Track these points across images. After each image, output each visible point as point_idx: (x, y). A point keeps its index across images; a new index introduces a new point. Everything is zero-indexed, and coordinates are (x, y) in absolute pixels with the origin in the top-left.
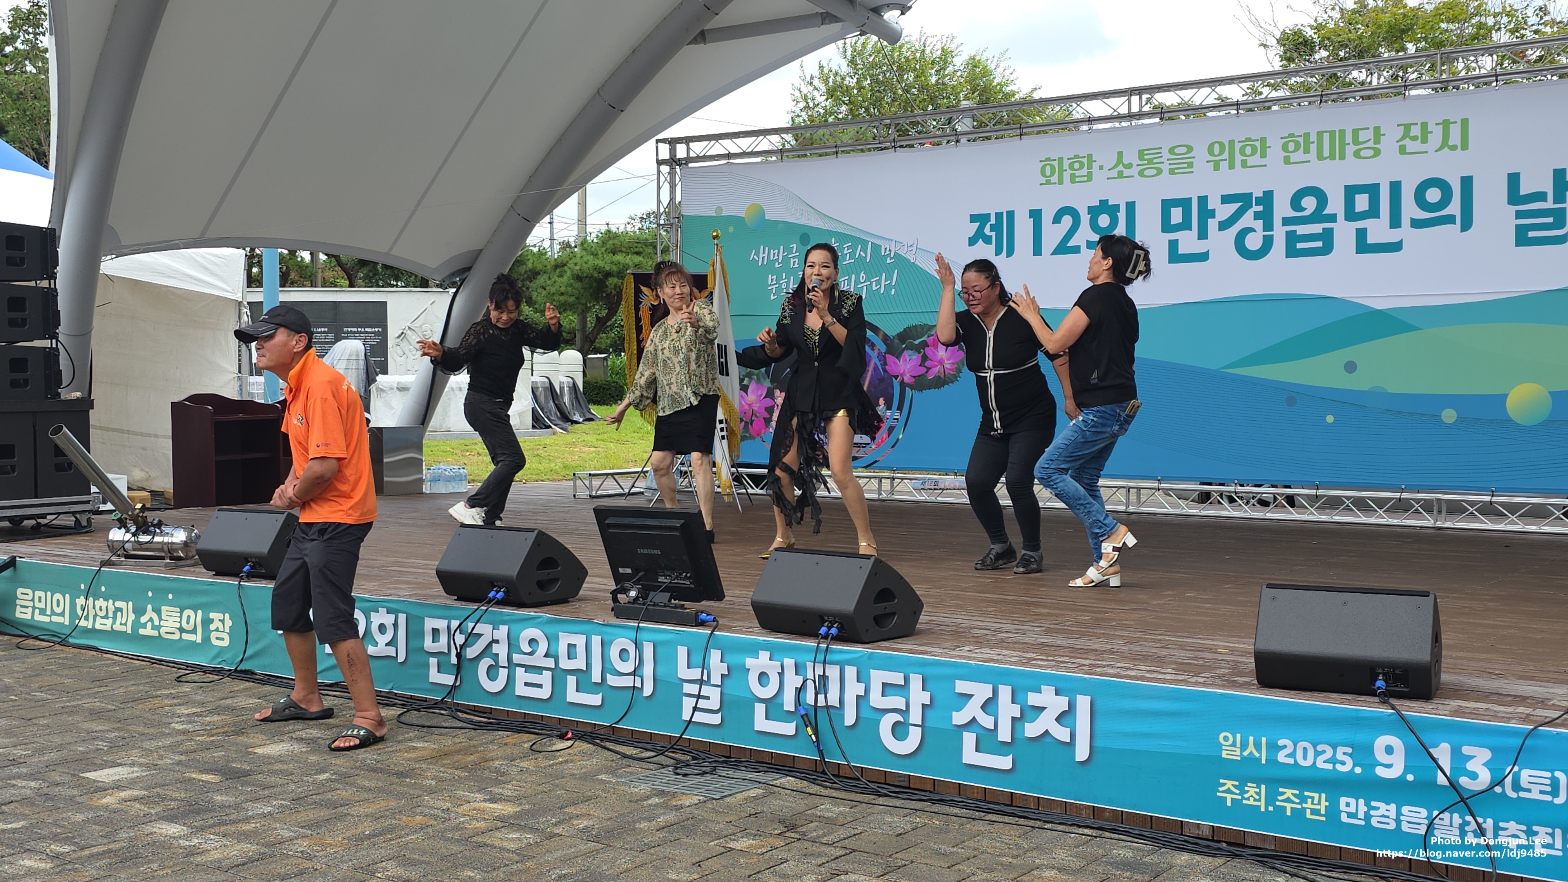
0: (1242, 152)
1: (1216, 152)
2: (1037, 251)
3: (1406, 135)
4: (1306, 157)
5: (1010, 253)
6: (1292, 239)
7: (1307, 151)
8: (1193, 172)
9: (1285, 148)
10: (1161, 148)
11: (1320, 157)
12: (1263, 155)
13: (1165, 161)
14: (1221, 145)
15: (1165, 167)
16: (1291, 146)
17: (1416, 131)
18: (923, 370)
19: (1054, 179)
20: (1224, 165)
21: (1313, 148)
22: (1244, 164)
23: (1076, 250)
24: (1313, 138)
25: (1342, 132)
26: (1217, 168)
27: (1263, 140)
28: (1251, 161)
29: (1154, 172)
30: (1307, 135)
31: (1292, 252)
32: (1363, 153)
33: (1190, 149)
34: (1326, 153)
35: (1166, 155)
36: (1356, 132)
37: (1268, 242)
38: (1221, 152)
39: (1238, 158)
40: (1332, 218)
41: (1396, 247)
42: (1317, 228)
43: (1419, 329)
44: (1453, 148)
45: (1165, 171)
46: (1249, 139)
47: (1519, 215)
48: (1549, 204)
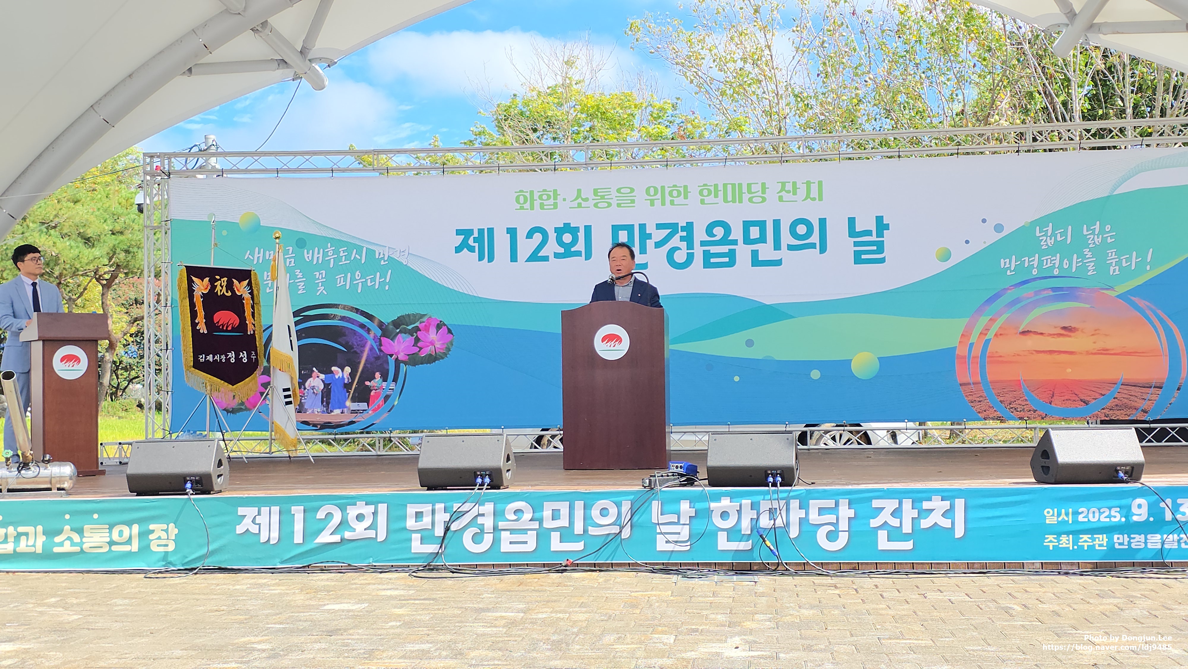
0: (671, 194)
1: (652, 193)
2: (514, 258)
3: (783, 189)
4: (716, 200)
5: (491, 259)
6: (707, 255)
7: (716, 196)
8: (634, 206)
9: (701, 193)
10: (610, 189)
11: (726, 201)
12: (686, 197)
13: (614, 198)
14: (656, 189)
15: (614, 202)
16: (705, 192)
17: (789, 187)
18: (416, 350)
19: (527, 205)
20: (658, 203)
21: (721, 194)
22: (672, 203)
23: (546, 259)
24: (721, 187)
25: (740, 185)
26: (652, 204)
27: (685, 187)
28: (677, 201)
29: (606, 205)
30: (716, 186)
31: (708, 264)
32: (754, 200)
33: (632, 190)
34: (730, 198)
35: (614, 193)
36: (749, 185)
37: (690, 256)
38: (656, 193)
39: (668, 198)
40: (735, 242)
41: (778, 263)
42: (725, 249)
43: (793, 317)
44: (814, 199)
45: (614, 205)
46: (675, 186)
47: (856, 244)
48: (874, 238)
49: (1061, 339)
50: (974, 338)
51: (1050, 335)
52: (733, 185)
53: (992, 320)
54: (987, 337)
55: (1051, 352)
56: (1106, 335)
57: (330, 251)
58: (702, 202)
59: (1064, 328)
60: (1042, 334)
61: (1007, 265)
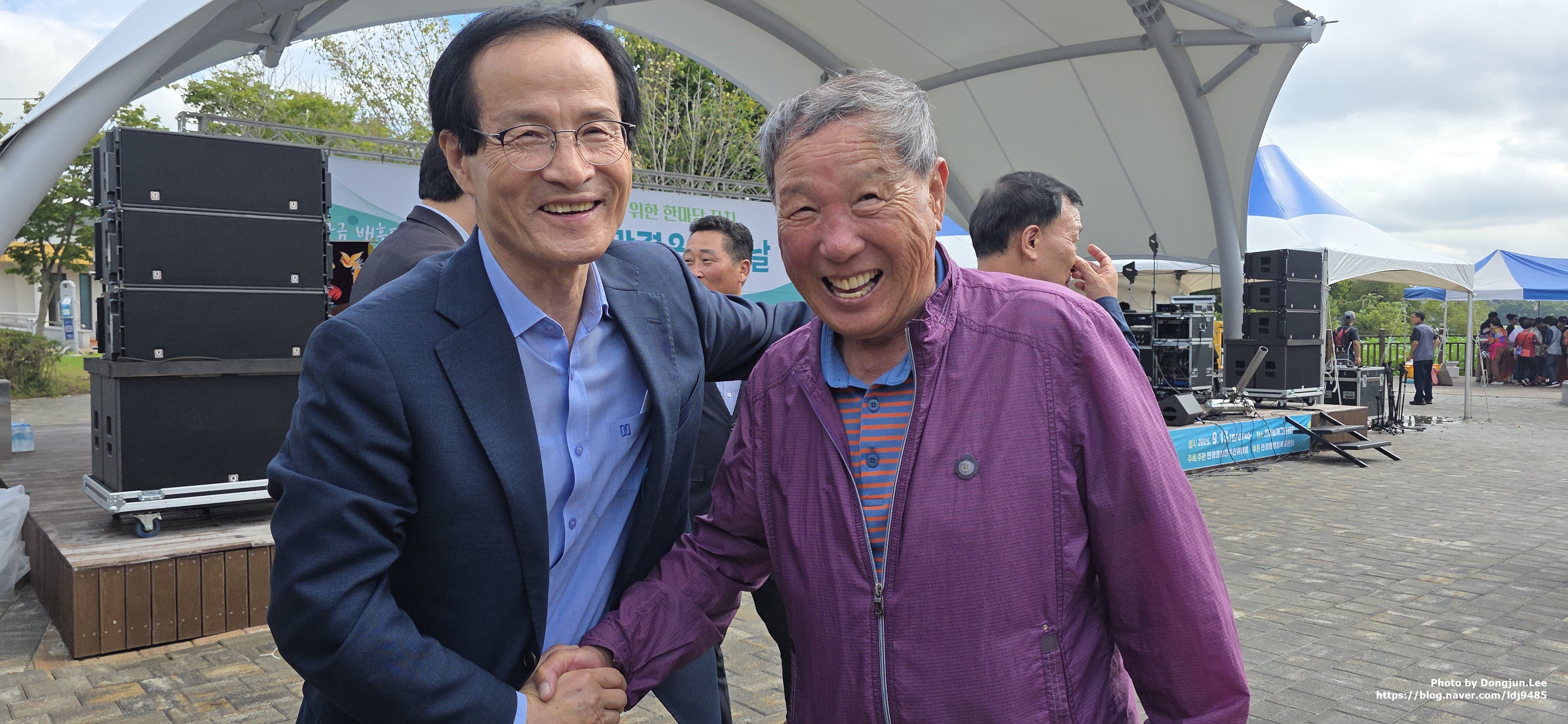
0: (646, 209)
4: (674, 218)
7: (674, 215)
9: (665, 211)
11: (680, 219)
12: (656, 214)
14: (636, 205)
16: (668, 212)
20: (638, 215)
21: (677, 214)
22: (647, 216)
24: (677, 209)
25: (689, 209)
26: (635, 217)
27: (655, 206)
28: (650, 215)
30: (674, 207)
34: (683, 218)
36: (694, 210)
39: (644, 213)
46: (648, 204)
48: (762, 255)
52: (685, 208)
57: (381, 229)
58: (666, 218)
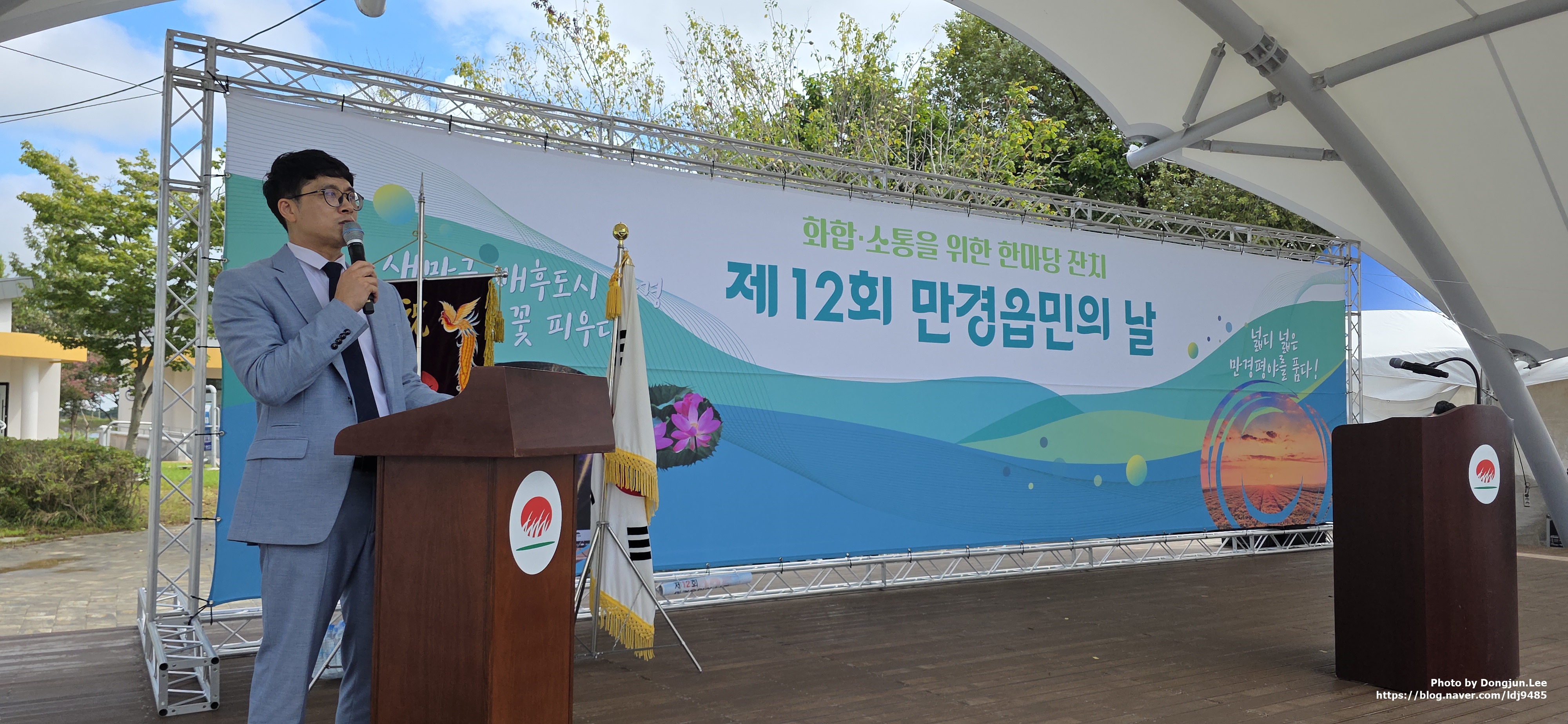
0: (972, 247)
1: (954, 244)
2: (801, 313)
3: (1073, 260)
5: (773, 312)
6: (1007, 330)
7: (1015, 259)
8: (936, 259)
9: (1001, 250)
10: (911, 231)
12: (987, 256)
13: (915, 244)
14: (957, 238)
15: (915, 250)
16: (1005, 252)
17: (1078, 258)
18: (668, 442)
19: (818, 240)
20: (960, 257)
21: (1019, 255)
22: (974, 260)
23: (839, 318)
24: (1019, 249)
25: (1036, 247)
26: (954, 260)
27: (987, 241)
28: (978, 257)
29: (907, 252)
30: (1015, 245)
31: (1008, 343)
32: (1049, 268)
33: (934, 237)
34: (1027, 264)
35: (916, 239)
36: (1044, 249)
37: (991, 330)
38: (957, 246)
39: (970, 254)
40: (1032, 317)
41: (1068, 346)
42: (1022, 324)
43: (1082, 413)
44: (1098, 275)
45: (915, 254)
46: (976, 238)
47: (1133, 332)
48: (1143, 327)
49: (1267, 444)
50: (1213, 442)
51: (1260, 440)
52: (1030, 247)
53: (1224, 424)
54: (1222, 441)
55: (1261, 457)
56: (1293, 441)
57: (539, 271)
59: (1269, 433)
60: (1255, 438)
61: (1234, 367)
